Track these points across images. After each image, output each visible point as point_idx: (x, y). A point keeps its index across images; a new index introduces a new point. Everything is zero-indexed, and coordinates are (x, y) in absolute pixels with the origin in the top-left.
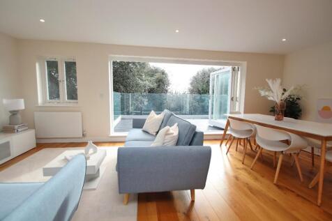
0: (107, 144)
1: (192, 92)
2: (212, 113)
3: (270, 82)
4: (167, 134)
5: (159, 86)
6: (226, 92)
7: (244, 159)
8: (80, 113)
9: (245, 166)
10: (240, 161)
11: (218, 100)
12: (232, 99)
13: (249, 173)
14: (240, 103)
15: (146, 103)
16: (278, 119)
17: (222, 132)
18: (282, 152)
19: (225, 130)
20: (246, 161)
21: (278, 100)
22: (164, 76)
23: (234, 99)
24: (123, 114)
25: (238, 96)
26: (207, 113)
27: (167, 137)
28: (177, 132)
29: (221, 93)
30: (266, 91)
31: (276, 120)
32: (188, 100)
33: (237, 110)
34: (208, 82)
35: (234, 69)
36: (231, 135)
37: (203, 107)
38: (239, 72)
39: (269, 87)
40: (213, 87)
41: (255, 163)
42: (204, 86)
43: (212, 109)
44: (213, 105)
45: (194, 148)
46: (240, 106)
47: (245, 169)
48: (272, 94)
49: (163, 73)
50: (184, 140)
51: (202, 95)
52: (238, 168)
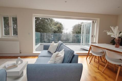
0: (31, 57)
1: (73, 33)
2: (82, 42)
3: (112, 28)
4: (57, 56)
5: (59, 30)
6: (89, 33)
7: (99, 67)
8: (19, 42)
9: (99, 71)
10: (97, 67)
11: (85, 37)
12: (92, 36)
13: (102, 75)
14: (96, 38)
15: (52, 37)
16: (117, 47)
17: (87, 52)
18: (120, 65)
19: (89, 51)
20: (100, 68)
21: (116, 37)
22: (61, 26)
23: (93, 36)
24: (41, 42)
25: (95, 35)
26: (80, 42)
27: (57, 58)
28: (63, 54)
29: (87, 33)
30: (111, 33)
31: (115, 47)
32: (71, 37)
33: (94, 42)
34: (81, 28)
35: (93, 22)
36: (92, 54)
37: (78, 39)
38: (96, 24)
39: (112, 31)
40: (83, 30)
41: (105, 69)
42: (79, 30)
43: (83, 40)
44: (83, 39)
45: (72, 64)
46: (96, 40)
47: (100, 73)
48: (113, 34)
49: (61, 24)
50: (67, 59)
51: (78, 34)
52: (95, 72)
